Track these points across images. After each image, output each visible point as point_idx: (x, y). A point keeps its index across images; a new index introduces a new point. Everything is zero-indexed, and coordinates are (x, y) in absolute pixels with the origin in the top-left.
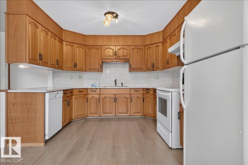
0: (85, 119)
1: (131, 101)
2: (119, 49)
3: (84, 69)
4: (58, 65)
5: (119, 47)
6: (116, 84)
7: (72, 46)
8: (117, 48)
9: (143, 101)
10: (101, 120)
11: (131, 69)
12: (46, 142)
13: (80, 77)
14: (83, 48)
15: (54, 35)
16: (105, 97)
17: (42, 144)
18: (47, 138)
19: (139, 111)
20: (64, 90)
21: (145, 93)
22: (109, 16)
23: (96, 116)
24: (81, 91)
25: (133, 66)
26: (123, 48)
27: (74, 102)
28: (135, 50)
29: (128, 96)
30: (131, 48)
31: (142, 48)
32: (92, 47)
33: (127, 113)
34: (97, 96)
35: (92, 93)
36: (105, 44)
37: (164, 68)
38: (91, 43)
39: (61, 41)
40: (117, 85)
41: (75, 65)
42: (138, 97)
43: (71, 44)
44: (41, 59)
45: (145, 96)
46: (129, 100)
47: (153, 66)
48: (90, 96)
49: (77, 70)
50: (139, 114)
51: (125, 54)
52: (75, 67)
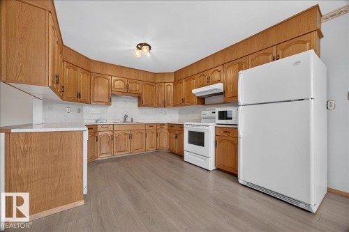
0: (94, 162)
1: (146, 136)
2: (132, 83)
3: (89, 101)
5: (132, 81)
6: (125, 119)
7: (75, 70)
9: (157, 136)
11: (144, 105)
13: (79, 111)
14: (88, 75)
16: (119, 134)
19: (153, 145)
21: (158, 127)
23: (109, 156)
24: (90, 127)
25: (145, 102)
26: (136, 82)
28: (147, 86)
30: (144, 83)
31: (153, 84)
32: (99, 75)
33: (142, 149)
34: (110, 133)
35: (103, 129)
36: (116, 75)
37: (175, 105)
40: (127, 121)
42: (152, 132)
43: (75, 67)
45: (160, 131)
46: (144, 135)
47: (164, 103)
48: (100, 134)
49: (81, 102)
50: (153, 149)
51: (138, 89)
52: (78, 98)
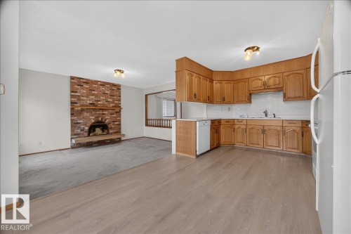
0: (232, 147)
1: (284, 134)
2: (270, 79)
3: (232, 102)
4: (210, 100)
5: (269, 76)
6: (266, 115)
7: (221, 83)
8: (267, 77)
9: (303, 136)
10: (247, 150)
11: (286, 98)
12: (197, 156)
13: (229, 109)
14: (231, 84)
15: (206, 78)
16: (252, 128)
17: (194, 157)
18: (198, 153)
19: (296, 146)
20: (211, 120)
21: (304, 126)
22: (249, 51)
24: (228, 121)
25: (288, 95)
26: (275, 77)
27: (222, 130)
28: (291, 76)
29: (279, 128)
30: (285, 74)
31: (302, 71)
32: (239, 81)
33: (279, 147)
34: (244, 127)
35: (238, 123)
36: (252, 76)
38: (239, 77)
39: (212, 81)
40: (269, 116)
41: (224, 99)
42: (294, 130)
43: (220, 81)
44: (195, 97)
45: (305, 129)
46: (281, 133)
49: (226, 103)
50: (296, 151)
51: (277, 83)
52: (223, 101)
